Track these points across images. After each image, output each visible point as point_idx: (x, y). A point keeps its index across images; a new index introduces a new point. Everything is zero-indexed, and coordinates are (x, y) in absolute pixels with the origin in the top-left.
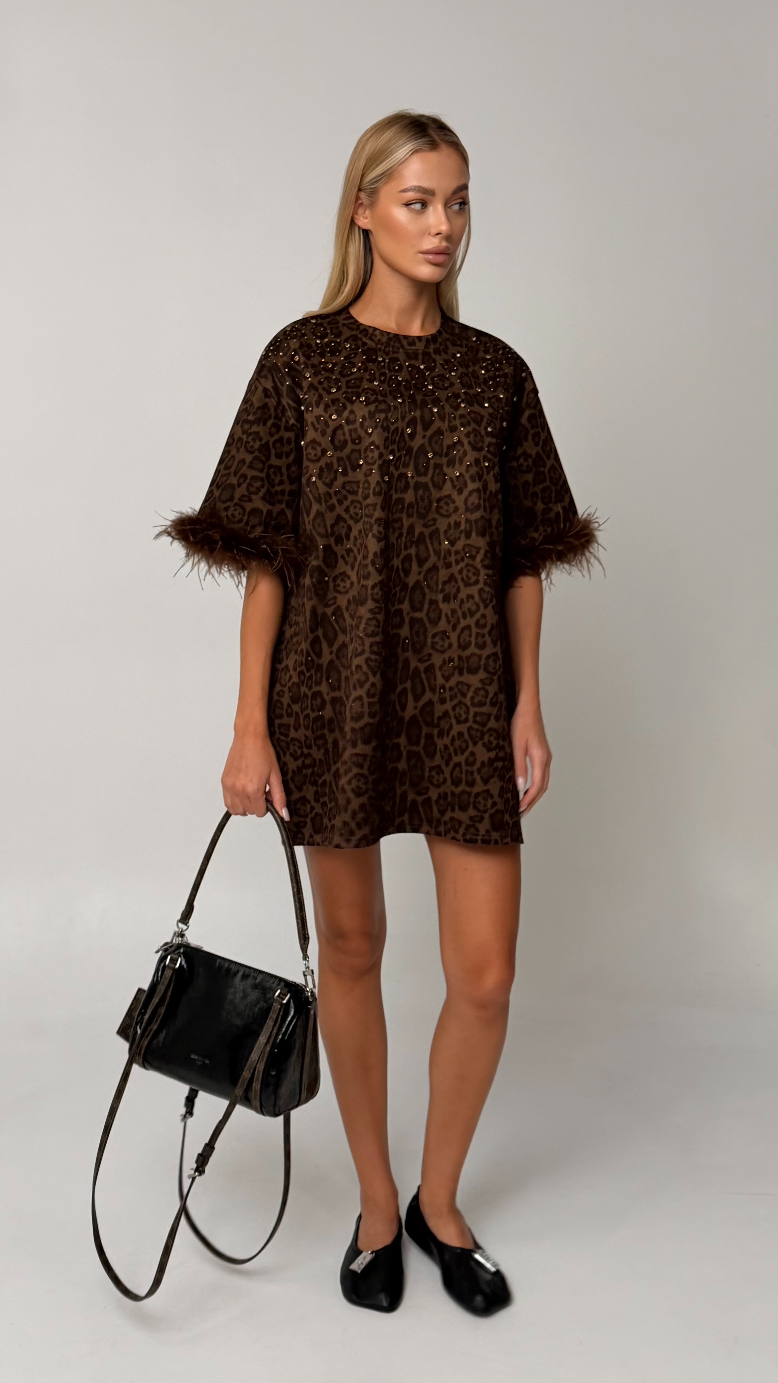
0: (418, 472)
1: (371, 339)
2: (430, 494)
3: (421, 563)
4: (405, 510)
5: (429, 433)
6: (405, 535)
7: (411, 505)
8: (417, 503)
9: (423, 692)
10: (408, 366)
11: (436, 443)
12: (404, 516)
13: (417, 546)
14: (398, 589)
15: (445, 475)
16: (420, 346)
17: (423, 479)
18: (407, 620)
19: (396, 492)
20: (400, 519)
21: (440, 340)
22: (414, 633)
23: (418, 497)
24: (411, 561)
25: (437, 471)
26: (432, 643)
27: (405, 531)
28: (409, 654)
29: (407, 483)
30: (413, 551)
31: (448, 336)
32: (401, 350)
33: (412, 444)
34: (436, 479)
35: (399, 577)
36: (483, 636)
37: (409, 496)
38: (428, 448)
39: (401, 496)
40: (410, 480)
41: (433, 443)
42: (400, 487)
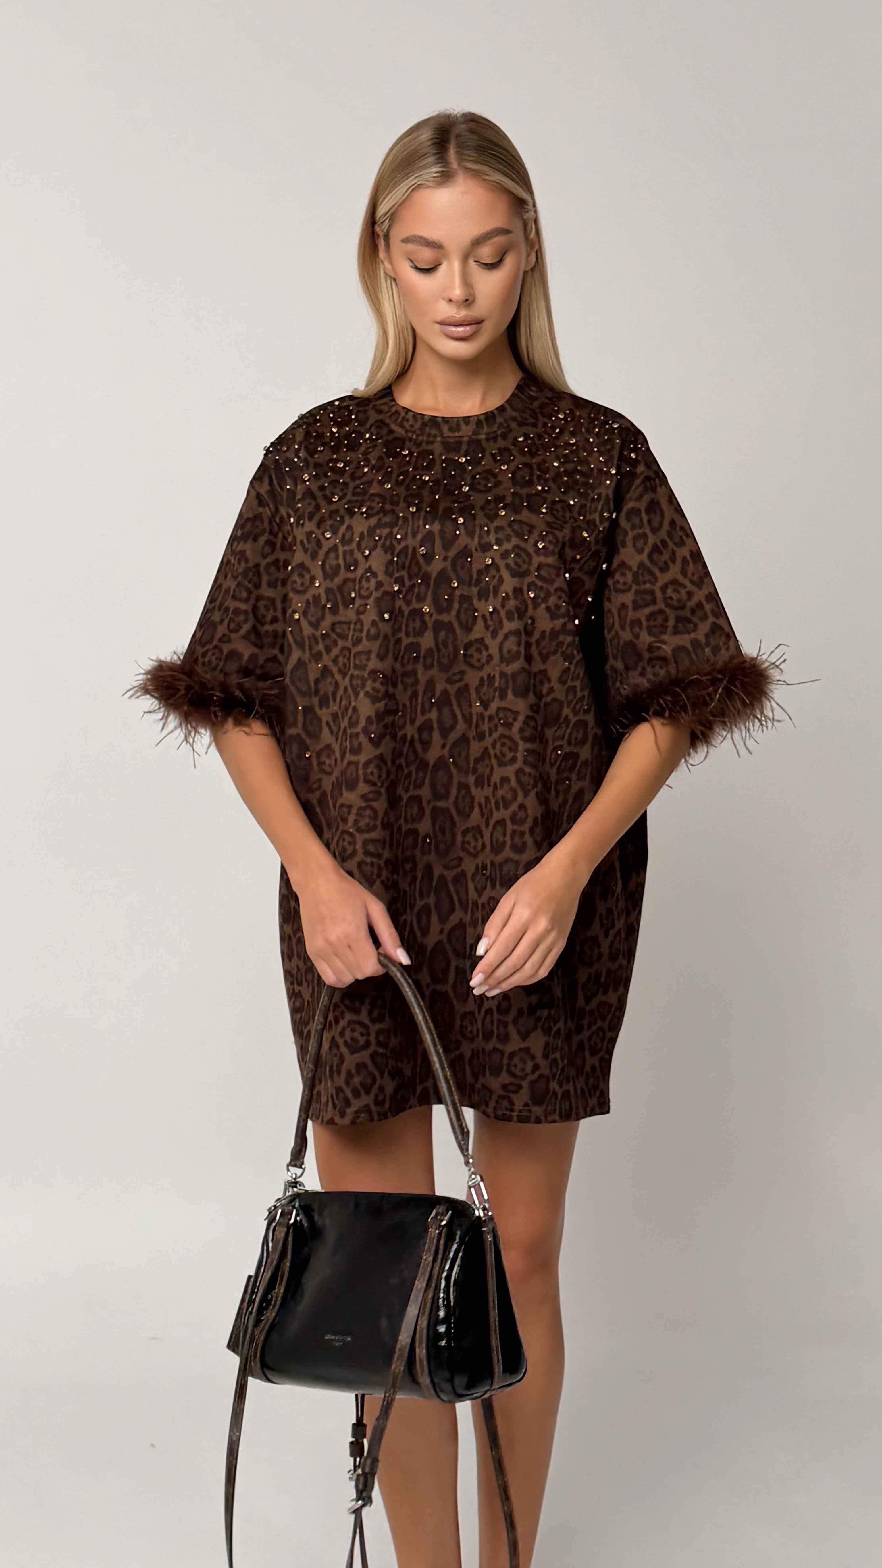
0: (438, 607)
1: (401, 426)
2: (455, 639)
3: (445, 732)
4: (422, 660)
5: (452, 553)
6: (421, 694)
7: (430, 651)
8: (439, 650)
9: (452, 910)
10: (444, 461)
11: (462, 568)
12: (420, 668)
13: (440, 711)
14: (413, 768)
15: (476, 610)
16: (466, 431)
17: (445, 618)
18: (428, 812)
19: (407, 634)
20: (414, 673)
21: (499, 420)
22: (437, 827)
23: (440, 641)
24: (431, 729)
25: (465, 605)
26: (463, 842)
27: (421, 689)
28: (432, 857)
29: (424, 623)
30: (433, 715)
31: (515, 414)
32: (439, 439)
33: (429, 569)
34: (463, 617)
35: (415, 752)
36: (522, 834)
37: (427, 641)
38: (452, 575)
39: (415, 640)
40: (427, 618)
41: (458, 568)
42: (414, 628)
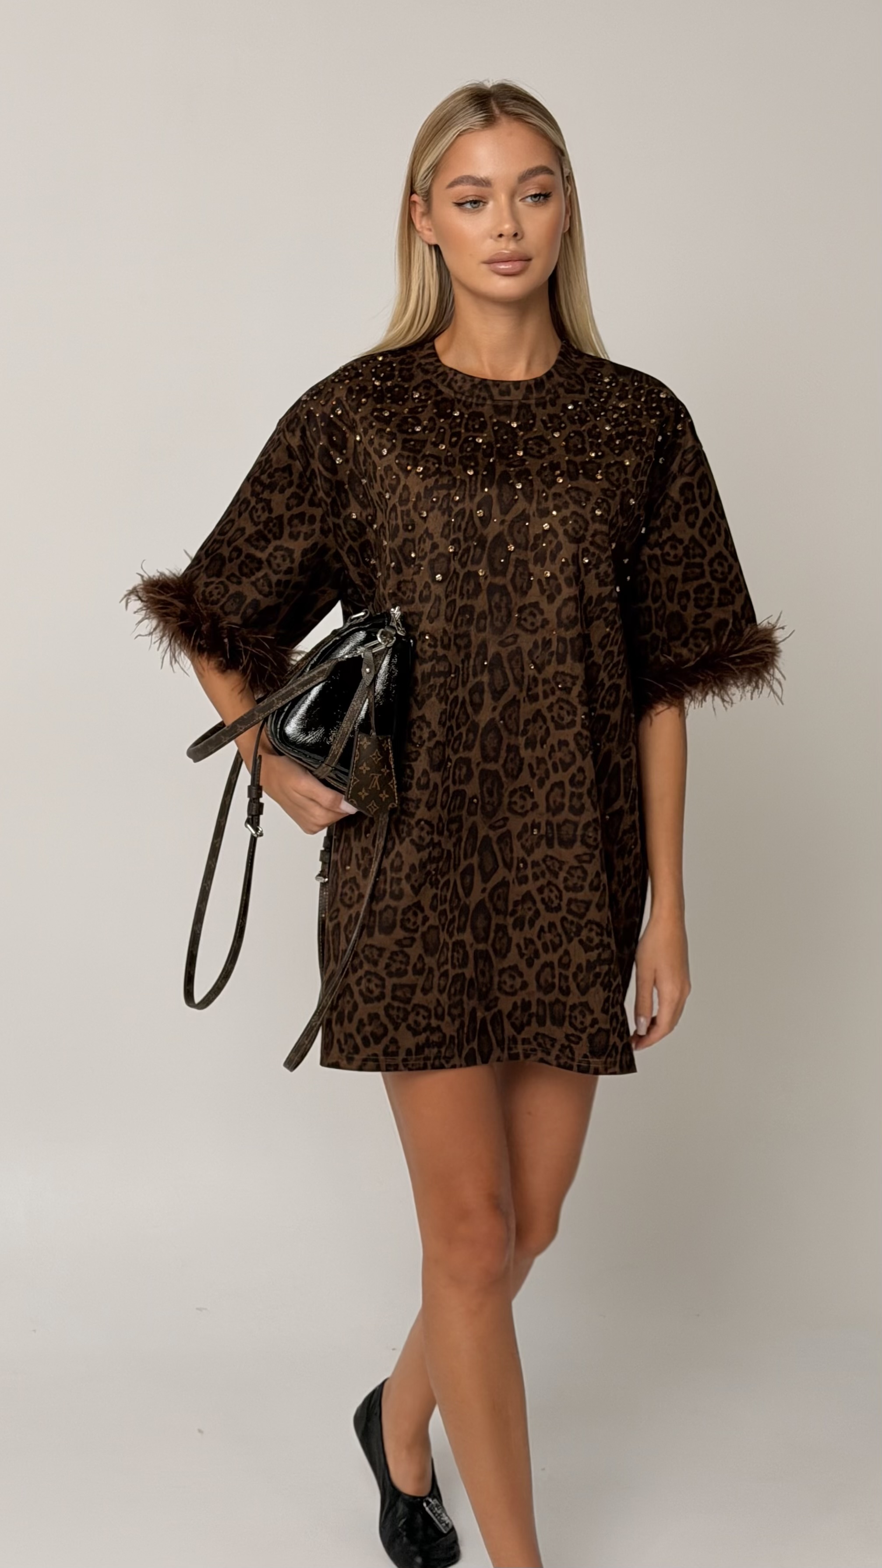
1: (450, 386)
8: (492, 613)
9: (495, 868)
10: (494, 424)
17: (499, 580)
26: (509, 802)
31: (561, 380)
32: (489, 402)
36: (581, 796)
